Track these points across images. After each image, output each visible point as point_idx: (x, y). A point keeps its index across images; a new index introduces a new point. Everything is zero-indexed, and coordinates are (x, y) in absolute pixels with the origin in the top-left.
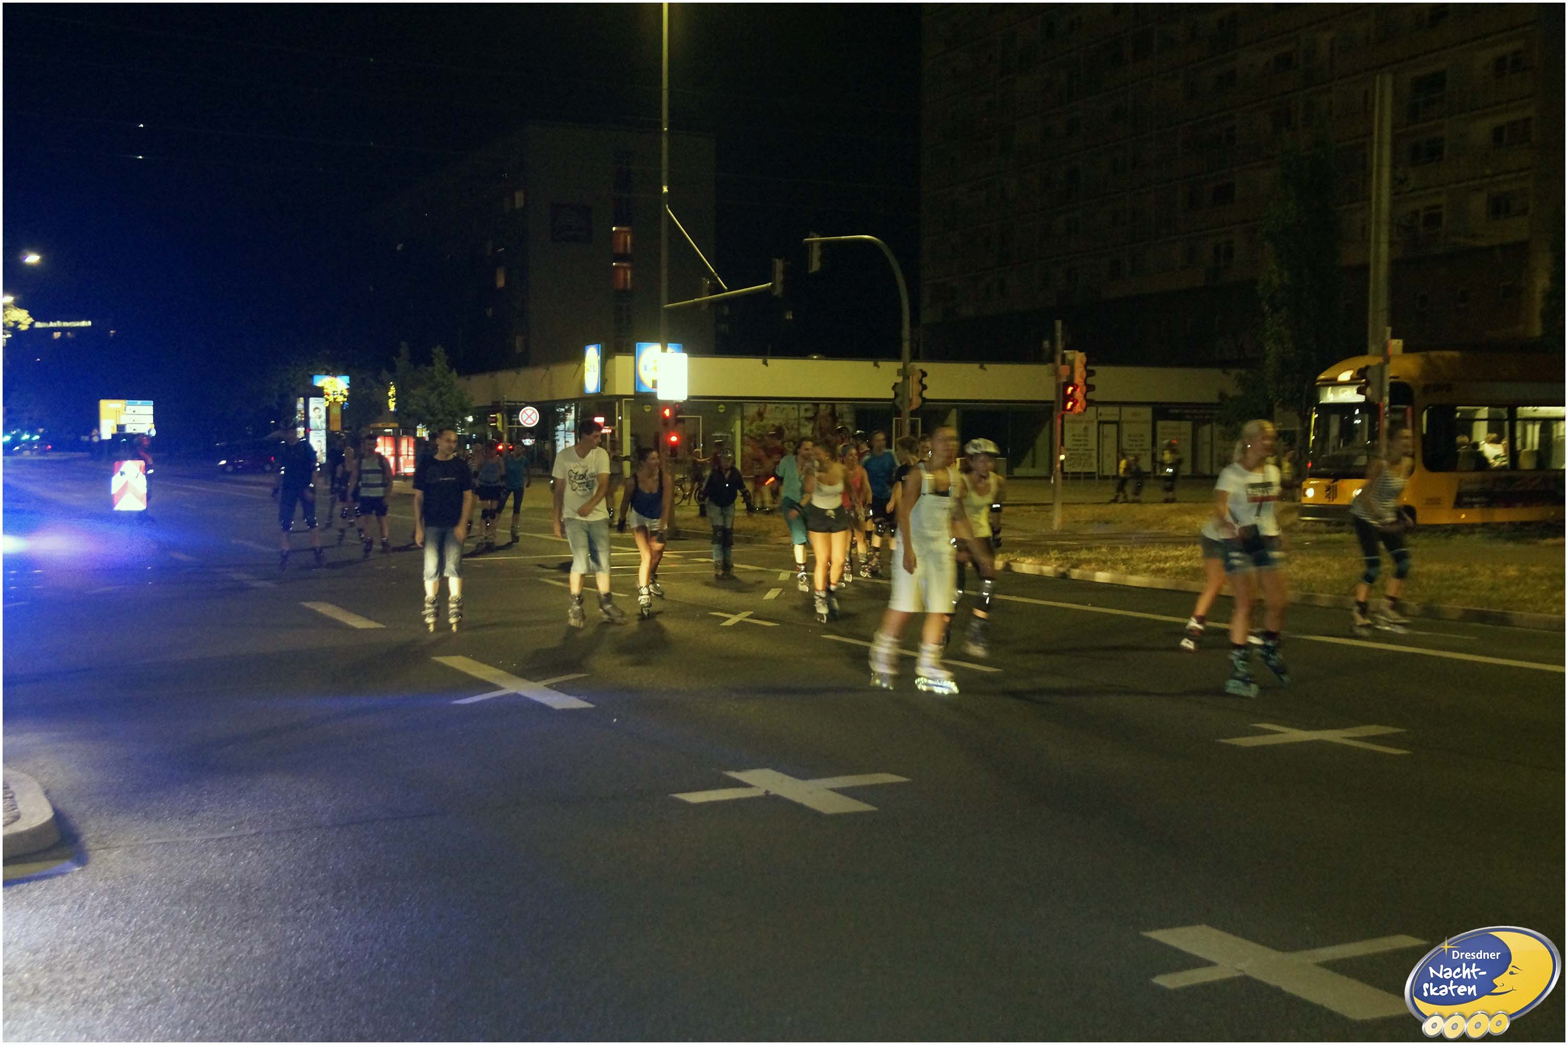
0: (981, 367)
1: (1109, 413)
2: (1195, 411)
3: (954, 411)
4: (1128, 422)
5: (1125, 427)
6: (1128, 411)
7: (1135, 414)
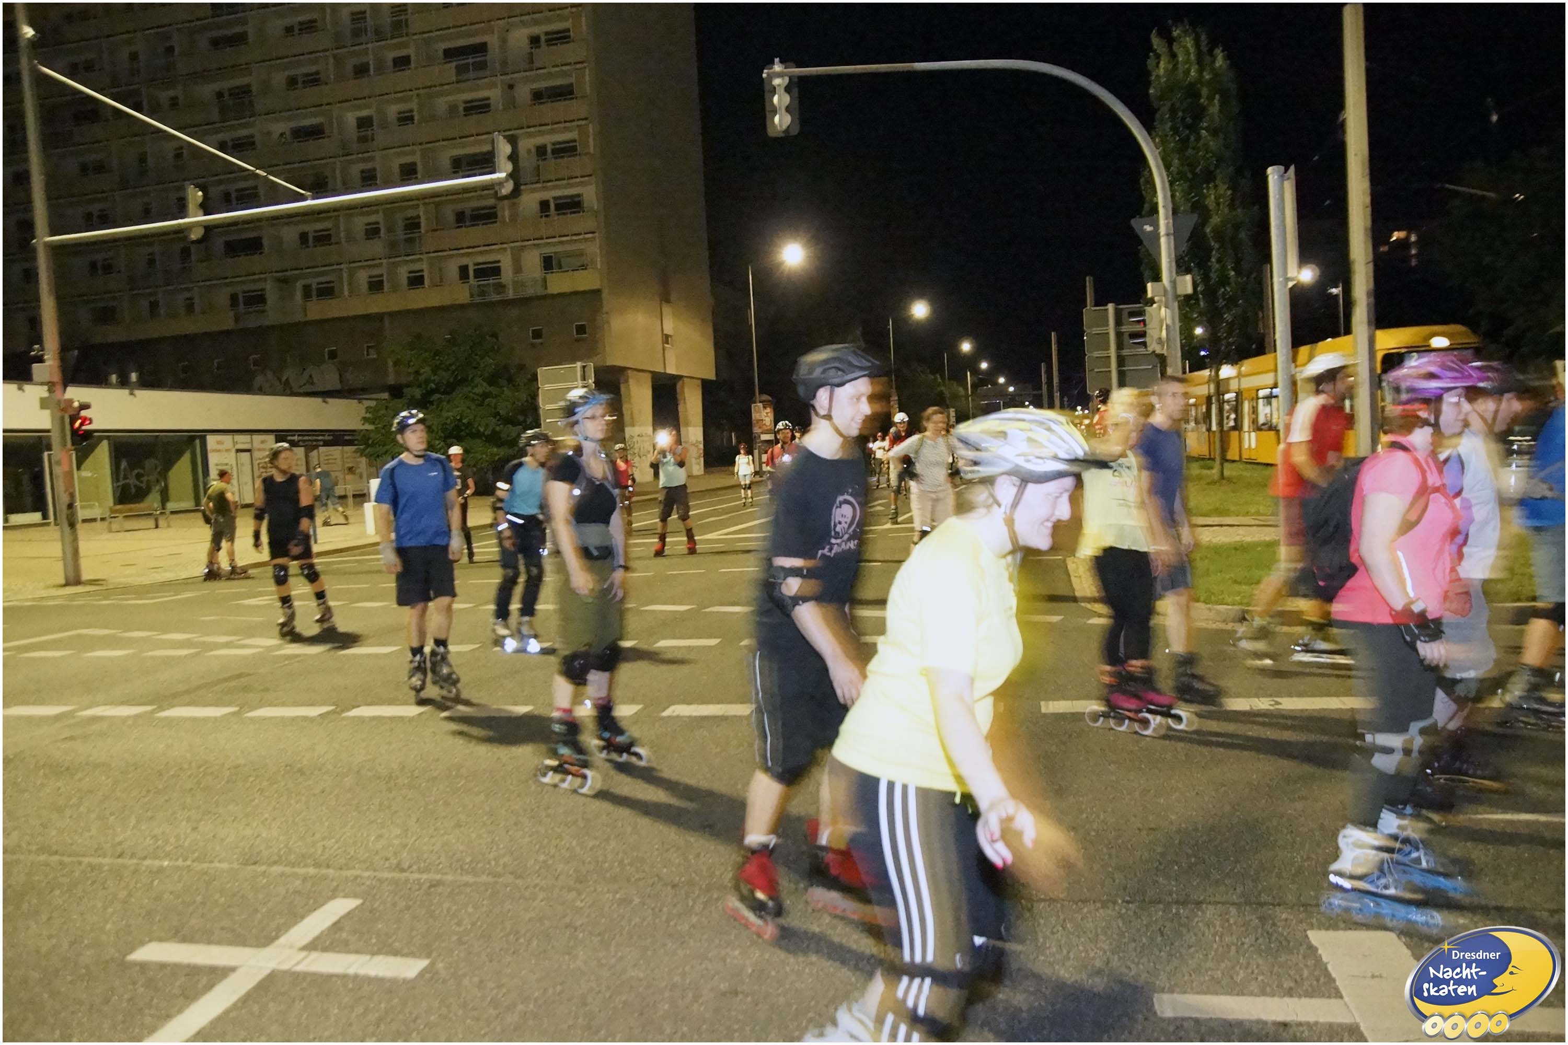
0: (132, 394)
1: (243, 441)
2: (306, 438)
3: (105, 444)
4: (259, 450)
5: (256, 454)
6: (257, 438)
7: (262, 442)
